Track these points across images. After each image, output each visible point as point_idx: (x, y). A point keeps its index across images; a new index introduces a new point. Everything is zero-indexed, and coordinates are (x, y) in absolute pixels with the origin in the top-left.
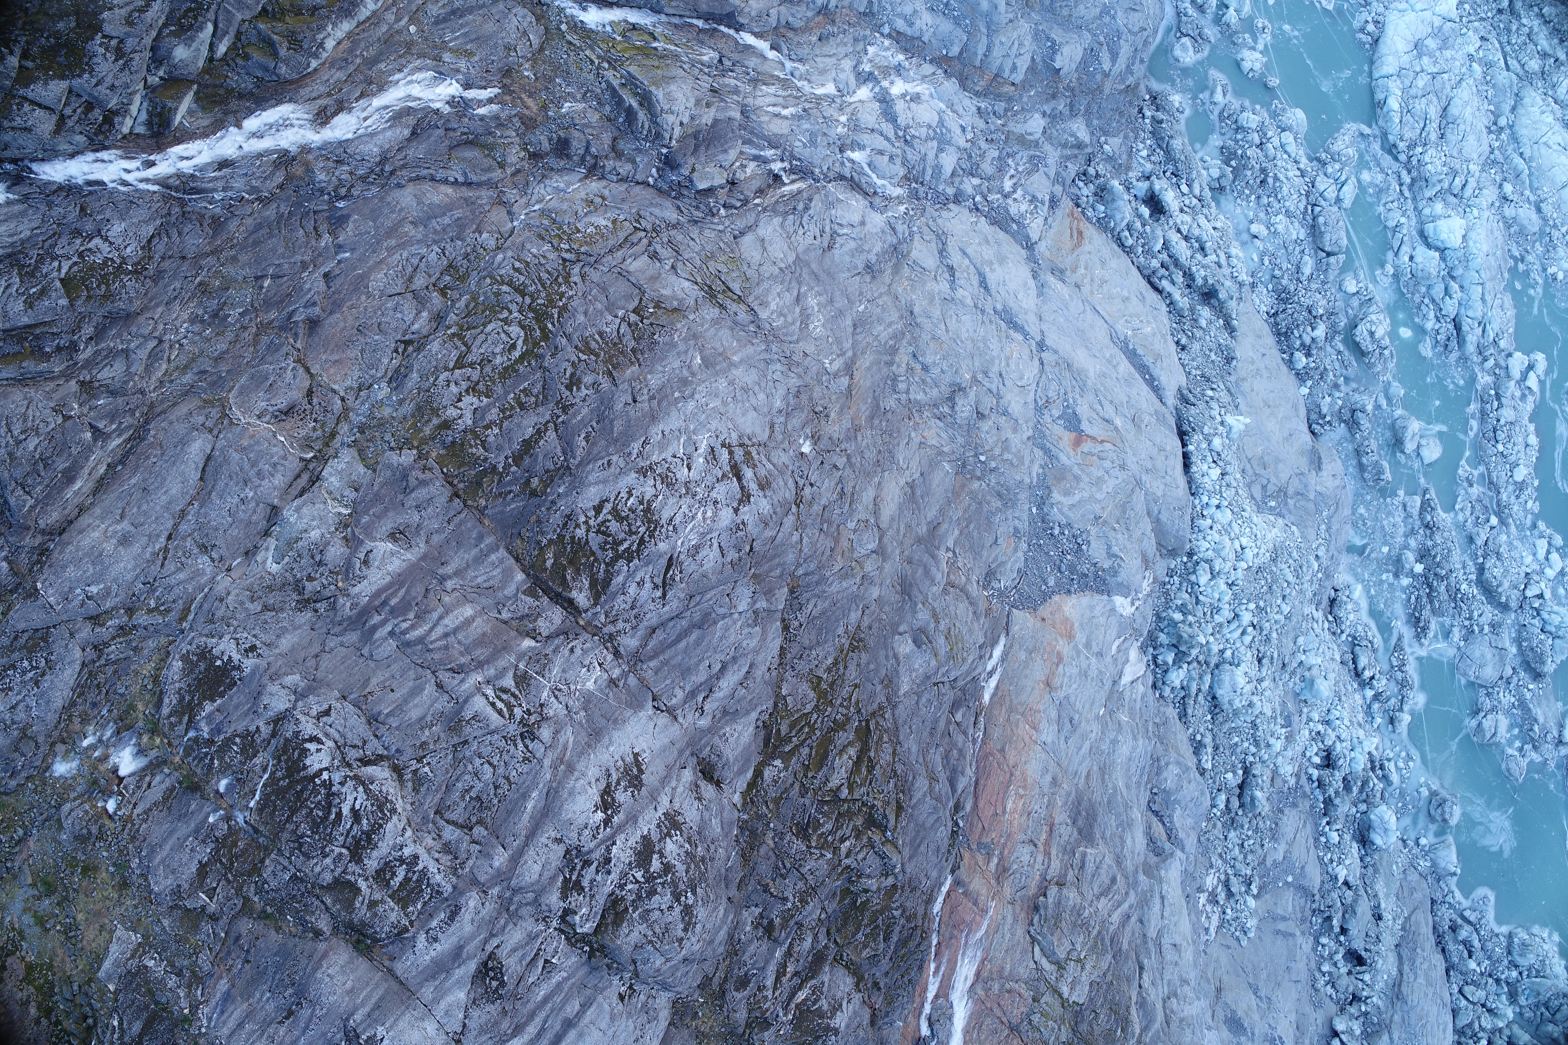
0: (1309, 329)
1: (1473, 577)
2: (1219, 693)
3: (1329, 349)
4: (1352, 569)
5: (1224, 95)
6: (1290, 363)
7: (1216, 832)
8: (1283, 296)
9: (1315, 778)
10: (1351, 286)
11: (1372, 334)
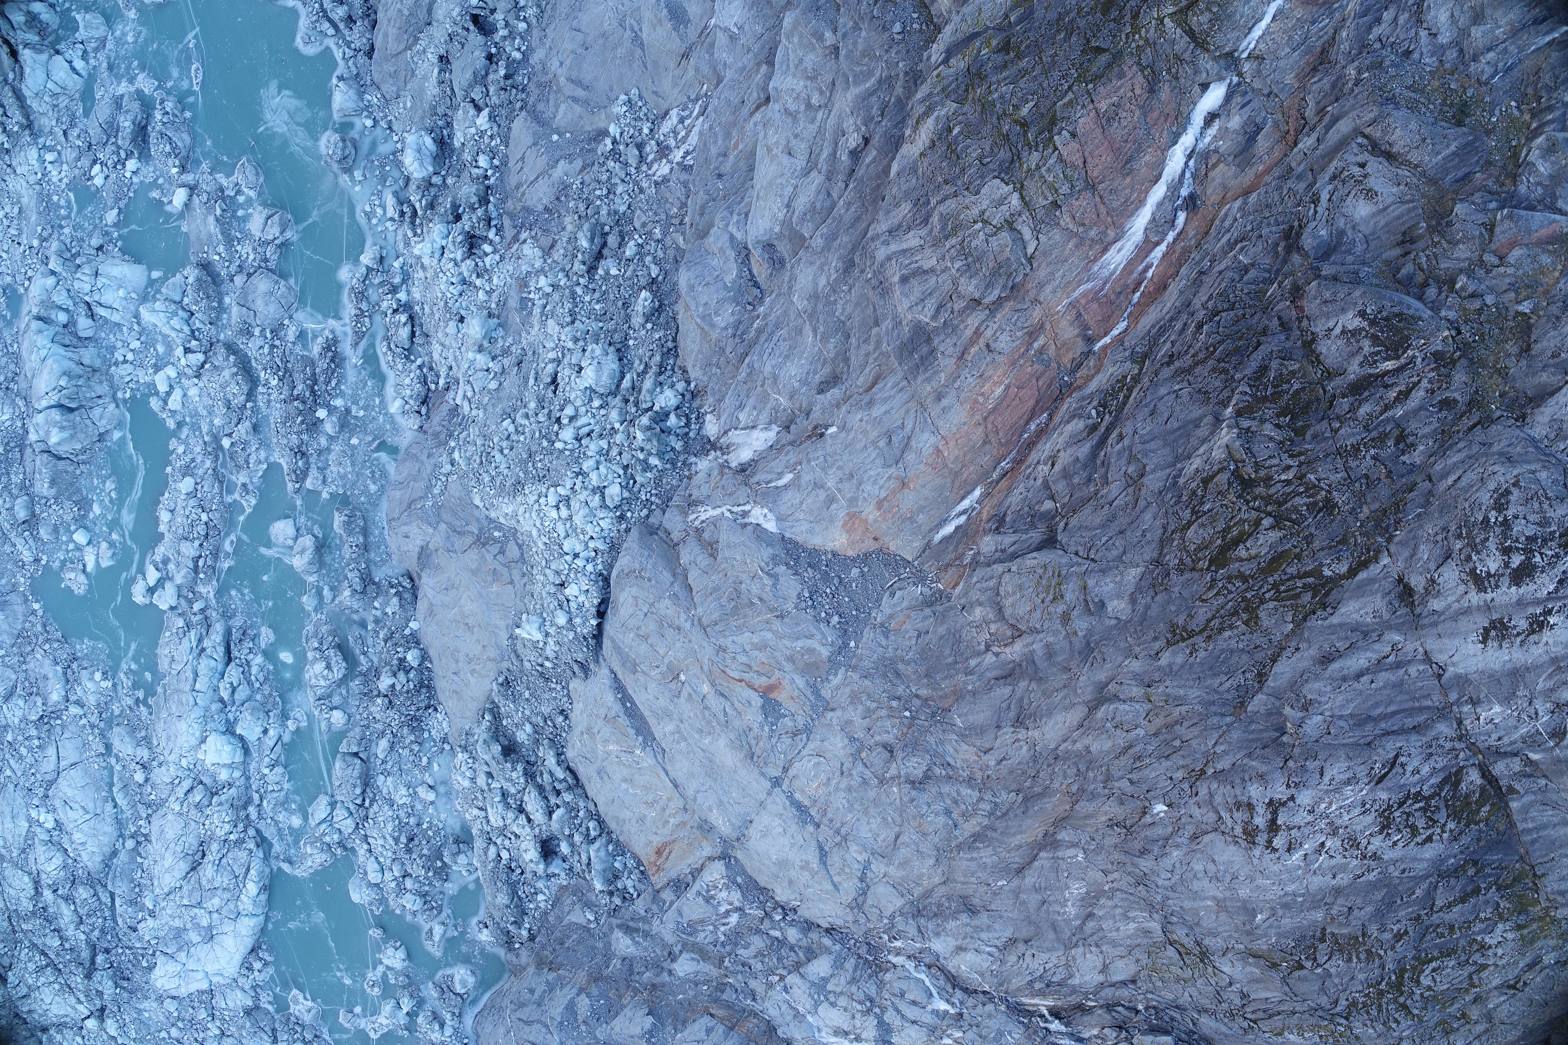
0: (398, 687)
1: (261, 389)
2: (615, 366)
3: (375, 660)
4: (396, 429)
5: (431, 931)
6: (425, 657)
7: (644, 219)
8: (415, 723)
9: (493, 230)
10: (338, 717)
11: (328, 667)
